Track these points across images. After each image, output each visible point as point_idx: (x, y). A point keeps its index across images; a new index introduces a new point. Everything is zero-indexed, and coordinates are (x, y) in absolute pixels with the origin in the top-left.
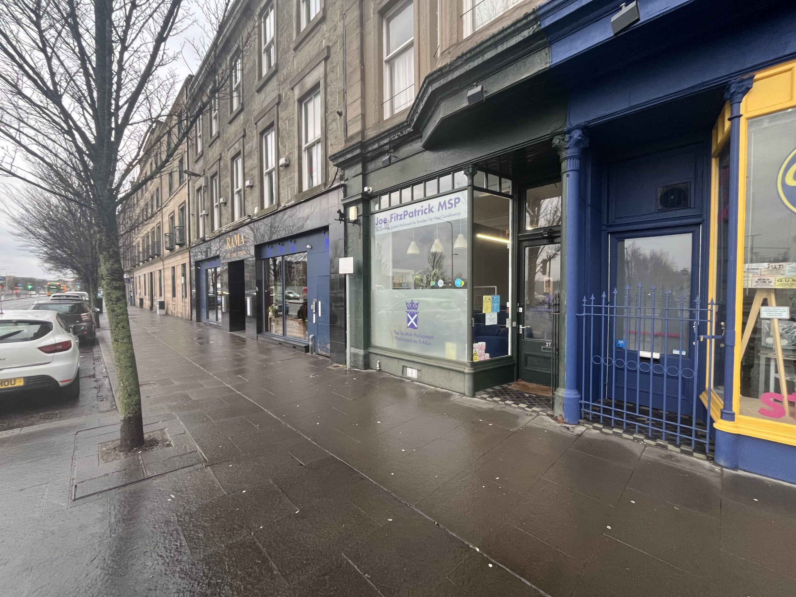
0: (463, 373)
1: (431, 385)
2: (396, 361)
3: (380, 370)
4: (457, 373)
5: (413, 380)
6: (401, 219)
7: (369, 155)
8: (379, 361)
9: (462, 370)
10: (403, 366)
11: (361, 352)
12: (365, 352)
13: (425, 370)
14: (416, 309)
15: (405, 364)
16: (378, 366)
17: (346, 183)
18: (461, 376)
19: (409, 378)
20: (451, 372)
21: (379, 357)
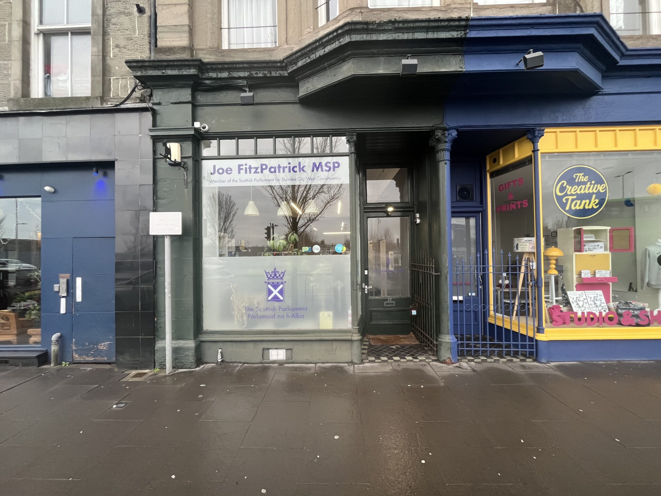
0: (351, 341)
1: (307, 363)
2: (251, 345)
3: (222, 361)
4: (342, 343)
5: (281, 363)
6: (256, 172)
7: (207, 82)
8: (220, 351)
9: (349, 338)
10: (264, 349)
11: (191, 344)
12: (196, 343)
13: (297, 348)
14: (282, 278)
15: (265, 345)
16: (219, 357)
17: (155, 107)
18: (348, 345)
19: (274, 362)
20: (334, 343)
21: (220, 345)
